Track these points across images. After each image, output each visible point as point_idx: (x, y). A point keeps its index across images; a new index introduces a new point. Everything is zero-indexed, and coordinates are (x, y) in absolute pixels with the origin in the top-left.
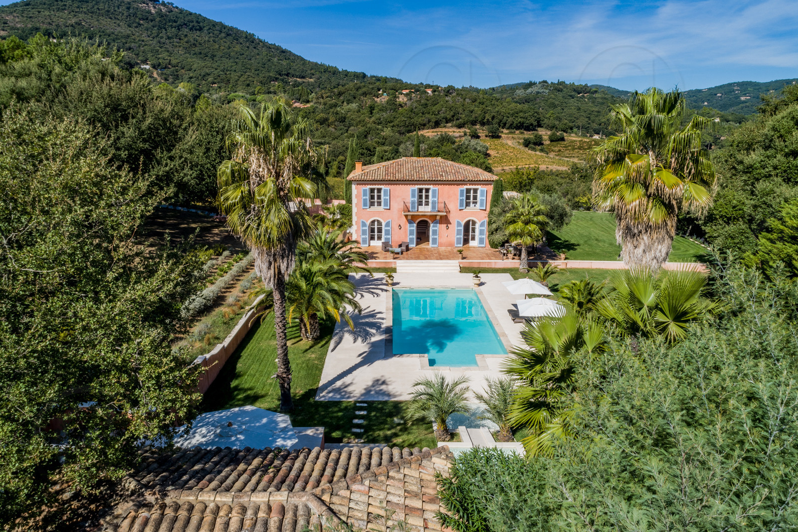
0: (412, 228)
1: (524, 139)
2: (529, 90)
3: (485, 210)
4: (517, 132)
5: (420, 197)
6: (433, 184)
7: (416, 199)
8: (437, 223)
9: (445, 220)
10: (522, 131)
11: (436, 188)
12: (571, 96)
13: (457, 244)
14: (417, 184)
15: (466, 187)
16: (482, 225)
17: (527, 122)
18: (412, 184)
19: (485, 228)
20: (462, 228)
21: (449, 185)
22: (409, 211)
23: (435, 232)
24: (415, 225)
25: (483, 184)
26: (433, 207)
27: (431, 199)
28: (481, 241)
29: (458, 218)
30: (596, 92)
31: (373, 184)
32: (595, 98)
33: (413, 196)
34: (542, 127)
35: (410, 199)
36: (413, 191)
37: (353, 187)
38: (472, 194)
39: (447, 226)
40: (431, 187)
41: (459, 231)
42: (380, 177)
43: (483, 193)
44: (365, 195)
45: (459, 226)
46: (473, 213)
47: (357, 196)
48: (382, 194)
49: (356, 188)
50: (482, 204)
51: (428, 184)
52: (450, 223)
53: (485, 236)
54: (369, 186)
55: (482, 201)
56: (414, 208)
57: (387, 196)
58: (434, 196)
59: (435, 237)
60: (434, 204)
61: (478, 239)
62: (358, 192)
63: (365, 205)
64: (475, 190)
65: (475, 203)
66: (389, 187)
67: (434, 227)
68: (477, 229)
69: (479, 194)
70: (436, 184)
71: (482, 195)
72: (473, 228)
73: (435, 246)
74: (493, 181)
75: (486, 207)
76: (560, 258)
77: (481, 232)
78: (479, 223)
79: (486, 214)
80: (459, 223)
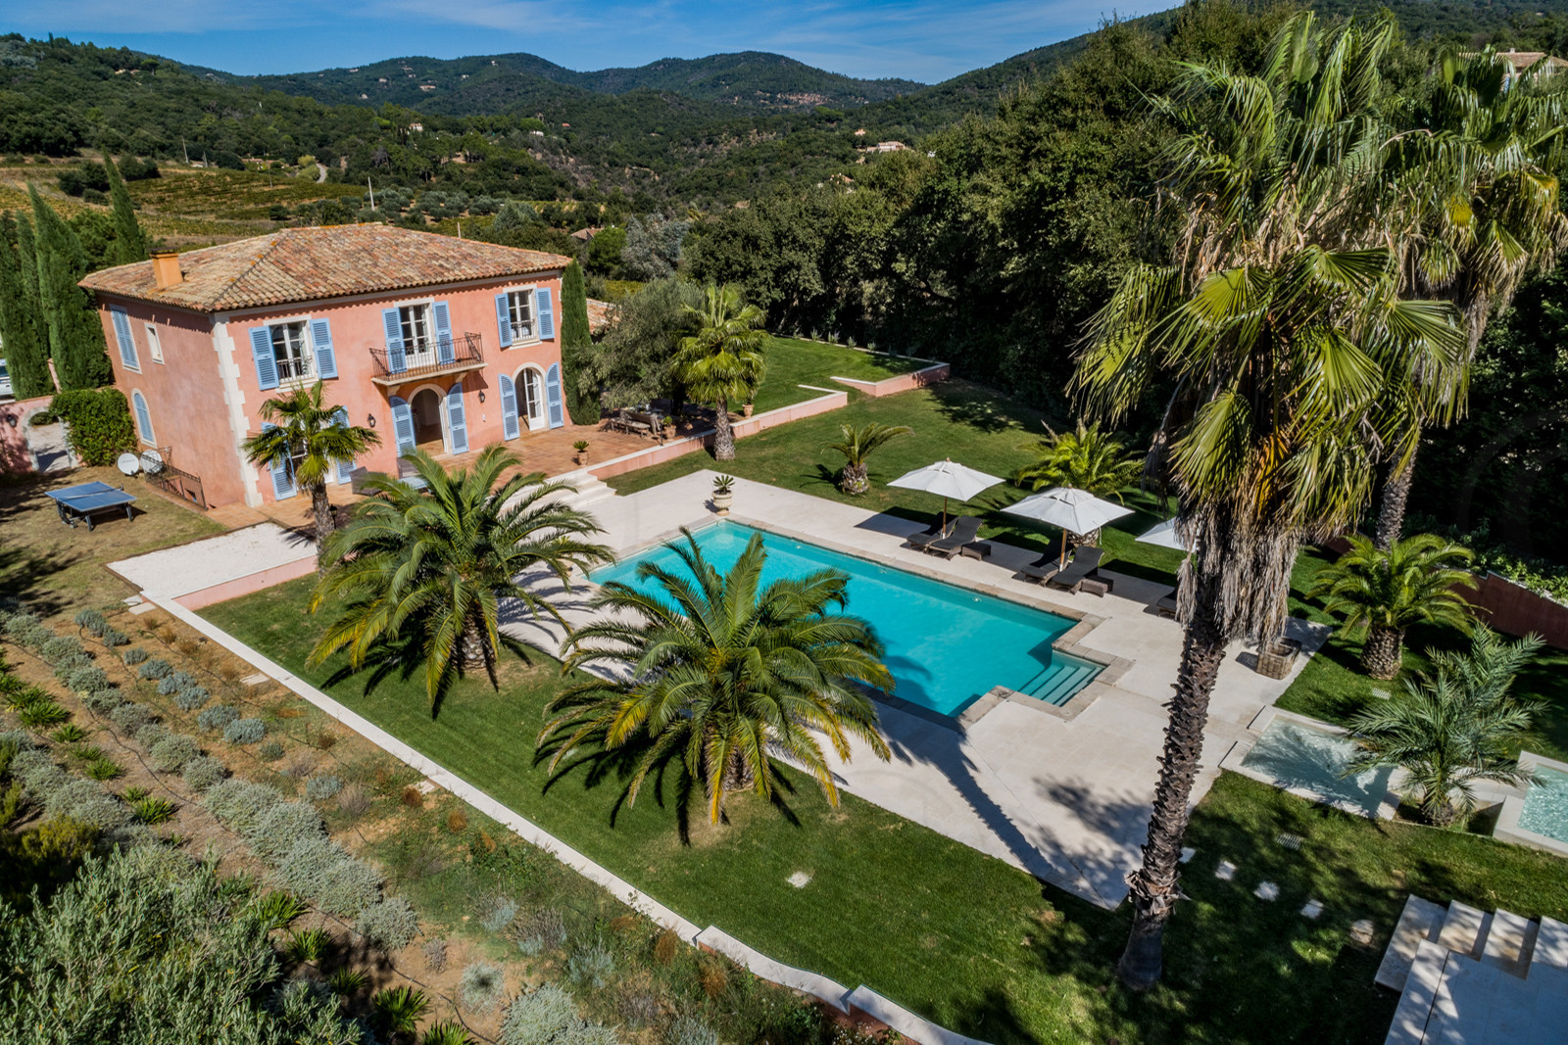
0: (402, 418)
3: (552, 340)
4: (29, 159)
5: (407, 331)
6: (434, 293)
7: (401, 339)
8: (457, 391)
9: (474, 381)
11: (446, 300)
12: (99, 74)
13: (509, 433)
14: (396, 298)
15: (507, 290)
16: (552, 376)
17: (48, 134)
18: (384, 300)
19: (559, 383)
20: (513, 393)
21: (469, 289)
22: (388, 374)
23: (457, 417)
24: (408, 407)
25: (540, 279)
26: (446, 354)
27: (432, 333)
28: (555, 413)
29: (498, 371)
30: (153, 66)
31: (277, 314)
32: (159, 81)
33: (392, 332)
34: (89, 146)
35: (385, 341)
36: (390, 316)
37: (221, 329)
38: (518, 307)
39: (481, 394)
40: (430, 299)
41: (508, 399)
42: (298, 291)
43: (546, 300)
44: (261, 349)
45: (507, 388)
46: (530, 353)
47: (237, 356)
48: (306, 337)
49: (231, 333)
50: (546, 328)
51: (422, 295)
52: (486, 386)
53: (562, 401)
54: (268, 322)
55: (545, 319)
56: (398, 362)
57: (327, 342)
58: (442, 322)
59: (460, 427)
60: (444, 343)
61: (549, 412)
62: (237, 343)
63: (266, 377)
64: (523, 296)
65: (528, 326)
66: (325, 317)
67: (452, 402)
68: (540, 385)
69: (532, 303)
70: (440, 292)
71: (544, 305)
72: (531, 388)
73: (464, 449)
74: (563, 269)
75: (556, 333)
76: (742, 414)
77: (553, 394)
78: (545, 374)
79: (556, 348)
80: (505, 381)
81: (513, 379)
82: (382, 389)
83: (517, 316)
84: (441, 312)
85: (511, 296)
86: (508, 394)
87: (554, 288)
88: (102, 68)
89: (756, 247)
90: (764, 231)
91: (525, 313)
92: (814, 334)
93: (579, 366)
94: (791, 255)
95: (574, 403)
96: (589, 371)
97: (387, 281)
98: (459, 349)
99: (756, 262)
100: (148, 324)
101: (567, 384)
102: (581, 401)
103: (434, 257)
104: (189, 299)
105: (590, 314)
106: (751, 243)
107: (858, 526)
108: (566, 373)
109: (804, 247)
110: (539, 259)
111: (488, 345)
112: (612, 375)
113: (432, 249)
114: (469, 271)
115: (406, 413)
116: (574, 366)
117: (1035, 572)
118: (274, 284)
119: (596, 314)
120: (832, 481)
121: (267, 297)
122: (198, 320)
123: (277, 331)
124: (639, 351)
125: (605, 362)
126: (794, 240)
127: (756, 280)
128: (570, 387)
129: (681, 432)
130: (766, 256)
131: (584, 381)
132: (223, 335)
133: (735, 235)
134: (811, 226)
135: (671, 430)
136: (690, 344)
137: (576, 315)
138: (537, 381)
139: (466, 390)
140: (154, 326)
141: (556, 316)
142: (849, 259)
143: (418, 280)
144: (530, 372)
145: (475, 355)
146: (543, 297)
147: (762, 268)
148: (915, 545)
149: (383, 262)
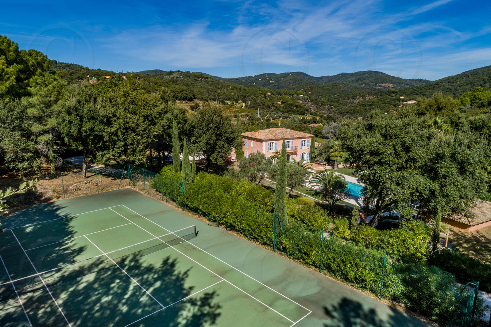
1: (190, 106)
2: (172, 76)
4: (184, 102)
5: (287, 145)
9: (295, 153)
10: (186, 101)
11: (293, 140)
12: (195, 80)
14: (286, 140)
15: (302, 139)
16: (308, 154)
19: (309, 155)
20: (301, 156)
21: (297, 139)
23: (292, 159)
25: (308, 138)
26: (292, 149)
27: (290, 145)
28: (307, 160)
29: (299, 153)
30: (207, 78)
31: (271, 141)
32: (208, 81)
37: (264, 142)
39: (296, 156)
40: (291, 140)
42: (274, 138)
44: (268, 145)
45: (300, 155)
46: (305, 150)
47: (265, 146)
48: (274, 144)
52: (297, 154)
53: (309, 159)
55: (308, 145)
57: (276, 145)
58: (292, 144)
60: (292, 147)
62: (266, 144)
63: (268, 150)
64: (305, 141)
65: (305, 146)
66: (277, 142)
67: (292, 156)
68: (306, 156)
71: (308, 142)
74: (312, 137)
75: (309, 147)
76: (340, 164)
77: (307, 157)
78: (307, 154)
79: (309, 150)
80: (300, 154)
83: (303, 144)
84: (292, 142)
87: (310, 140)
88: (196, 78)
91: (305, 143)
93: (312, 153)
95: (311, 159)
97: (286, 137)
98: (294, 148)
100: (251, 141)
101: (310, 156)
102: (312, 159)
103: (292, 134)
104: (260, 138)
105: (315, 144)
107: (355, 180)
108: (310, 154)
110: (308, 135)
111: (298, 148)
112: (318, 155)
113: (292, 132)
114: (297, 136)
116: (312, 152)
119: (316, 144)
121: (270, 138)
122: (261, 141)
123: (270, 143)
124: (323, 151)
125: (317, 152)
128: (311, 156)
129: (329, 165)
131: (313, 155)
135: (327, 165)
136: (331, 150)
137: (313, 144)
138: (305, 155)
139: (294, 155)
141: (310, 144)
143: (290, 137)
144: (304, 153)
145: (296, 149)
149: (285, 134)
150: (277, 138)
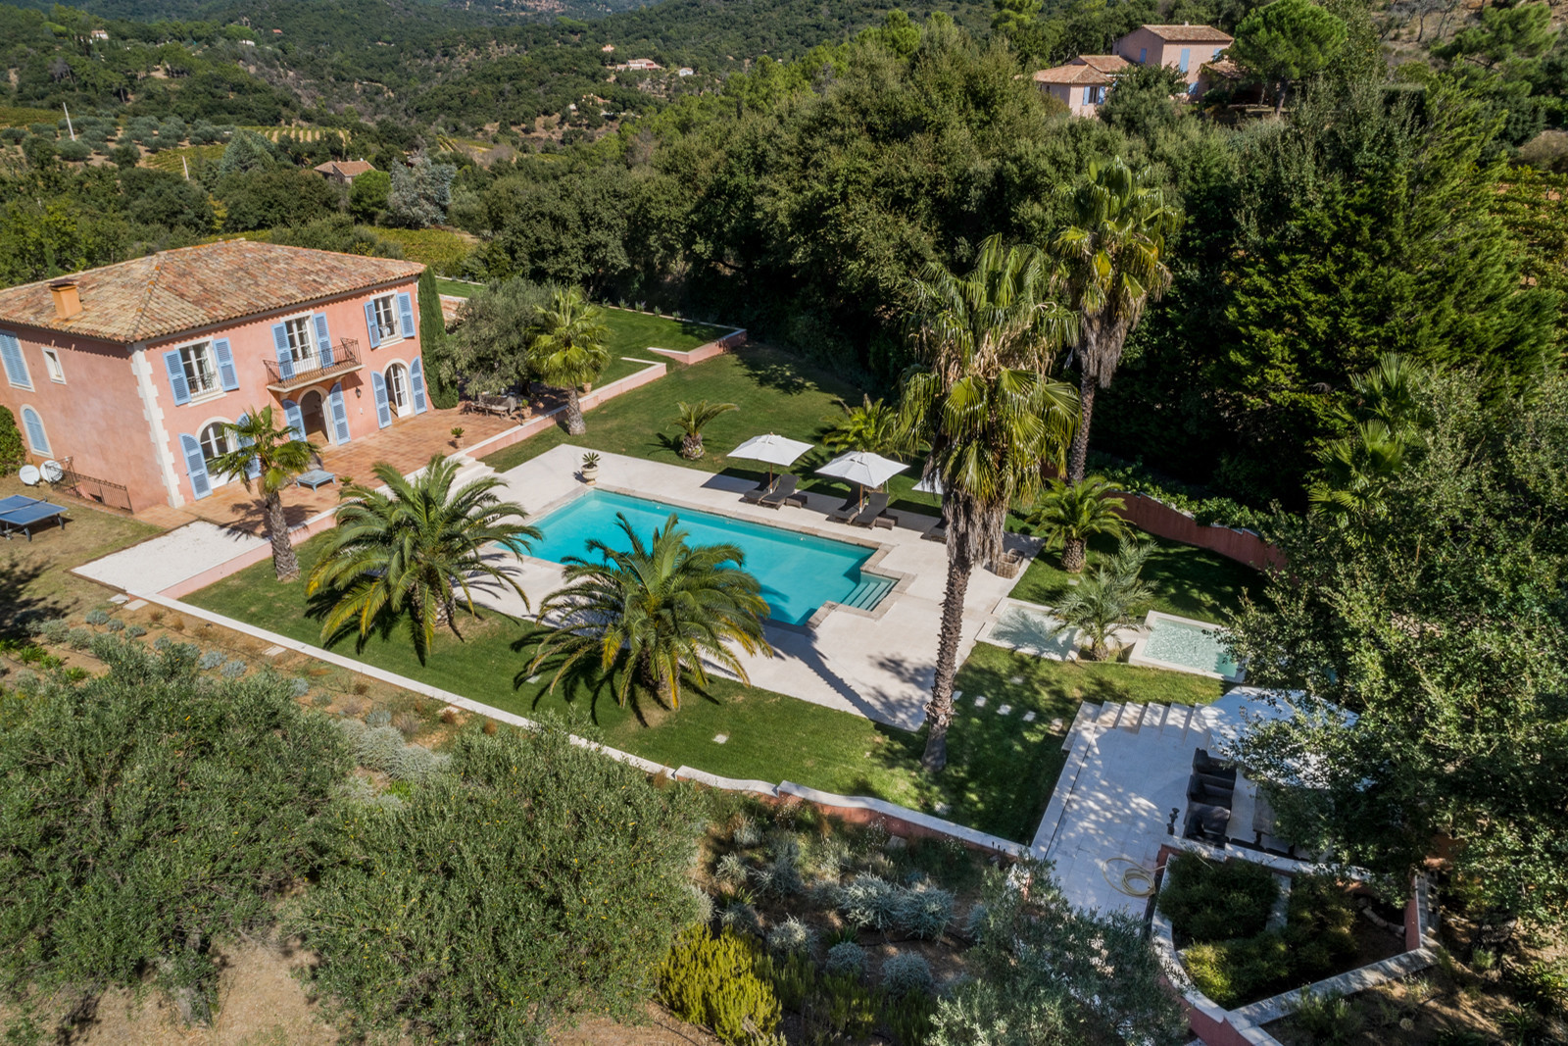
0: (294, 417)
3: (412, 338)
5: (292, 341)
6: (313, 307)
7: (288, 349)
8: (338, 390)
9: (352, 381)
11: (323, 311)
13: (383, 422)
14: (282, 315)
15: (372, 297)
16: (415, 369)
18: (271, 317)
19: (421, 374)
20: (384, 386)
21: (343, 300)
22: (280, 382)
23: (339, 412)
24: (299, 407)
25: (400, 285)
26: (326, 360)
27: (313, 346)
28: (419, 401)
29: (370, 369)
31: (185, 339)
33: (281, 344)
35: (275, 353)
36: (278, 330)
37: (139, 357)
38: (382, 311)
39: (358, 391)
40: (311, 312)
41: (380, 393)
42: (200, 316)
43: (404, 303)
44: (174, 369)
45: (378, 383)
46: (396, 350)
47: (154, 378)
48: (209, 354)
49: (148, 359)
50: (408, 327)
51: (303, 309)
52: (361, 383)
53: (424, 390)
54: (178, 346)
55: (407, 320)
56: (288, 370)
57: (228, 358)
58: (321, 333)
59: (342, 421)
60: (325, 351)
61: (414, 400)
62: (153, 367)
63: (181, 394)
64: (386, 301)
65: (391, 327)
66: (226, 337)
67: (334, 400)
68: (405, 379)
69: (394, 307)
70: (317, 305)
71: (404, 306)
72: (397, 380)
73: (346, 440)
74: (419, 275)
75: (416, 332)
76: (583, 390)
77: (417, 384)
78: (409, 367)
79: (416, 345)
80: (377, 377)
81: (383, 375)
82: (276, 394)
83: (382, 319)
84: (320, 321)
85: (376, 302)
86: (380, 388)
87: (412, 292)
89: (566, 228)
90: (569, 210)
91: (388, 314)
92: (622, 302)
93: (439, 358)
94: (598, 235)
95: (436, 391)
96: (448, 362)
97: (273, 300)
98: (337, 355)
99: (566, 241)
100: (45, 348)
101: (428, 375)
102: (442, 389)
103: (305, 272)
104: (107, 331)
105: (444, 308)
106: (558, 222)
107: (703, 486)
108: (426, 365)
109: (609, 227)
110: (398, 268)
111: (362, 351)
112: (470, 366)
113: (300, 264)
114: (339, 285)
115: (296, 413)
116: (433, 358)
117: (842, 514)
118: (181, 314)
119: (448, 307)
120: (673, 448)
121: (177, 325)
122: (120, 349)
123: (185, 353)
124: (496, 346)
125: (463, 355)
126: (600, 222)
127: (568, 259)
128: (432, 377)
129: (536, 411)
130: (576, 236)
131: (444, 372)
132: (141, 362)
133: (543, 215)
134: (614, 207)
135: (527, 411)
136: (545, 340)
137: (433, 315)
138: (402, 373)
139: (345, 389)
140: (54, 350)
141: (415, 316)
142: (653, 238)
143: (300, 297)
144: (395, 367)
145: (350, 358)
146: (404, 301)
147: (573, 247)
148: (749, 499)
149: (263, 281)
150: (221, 314)
